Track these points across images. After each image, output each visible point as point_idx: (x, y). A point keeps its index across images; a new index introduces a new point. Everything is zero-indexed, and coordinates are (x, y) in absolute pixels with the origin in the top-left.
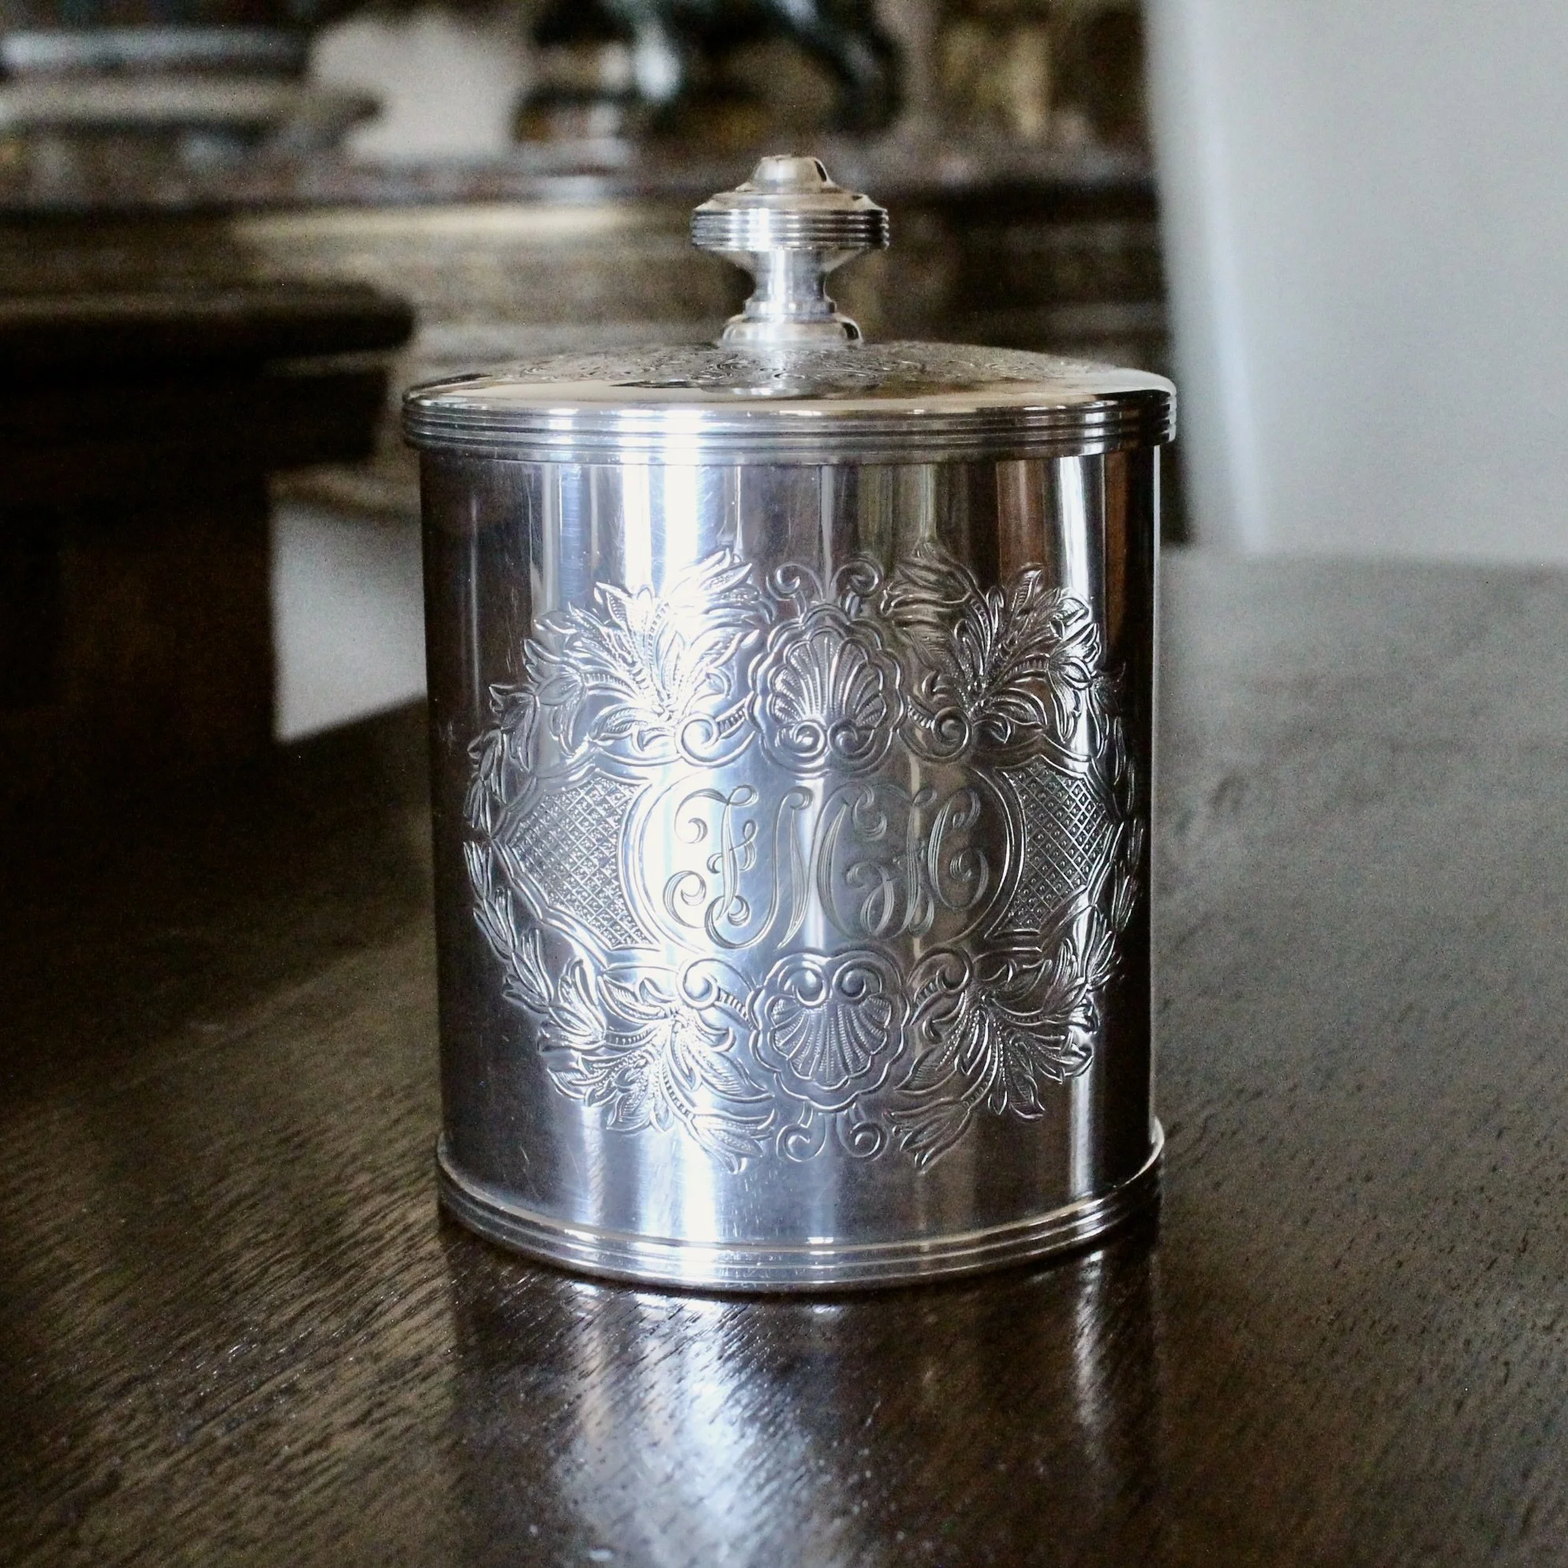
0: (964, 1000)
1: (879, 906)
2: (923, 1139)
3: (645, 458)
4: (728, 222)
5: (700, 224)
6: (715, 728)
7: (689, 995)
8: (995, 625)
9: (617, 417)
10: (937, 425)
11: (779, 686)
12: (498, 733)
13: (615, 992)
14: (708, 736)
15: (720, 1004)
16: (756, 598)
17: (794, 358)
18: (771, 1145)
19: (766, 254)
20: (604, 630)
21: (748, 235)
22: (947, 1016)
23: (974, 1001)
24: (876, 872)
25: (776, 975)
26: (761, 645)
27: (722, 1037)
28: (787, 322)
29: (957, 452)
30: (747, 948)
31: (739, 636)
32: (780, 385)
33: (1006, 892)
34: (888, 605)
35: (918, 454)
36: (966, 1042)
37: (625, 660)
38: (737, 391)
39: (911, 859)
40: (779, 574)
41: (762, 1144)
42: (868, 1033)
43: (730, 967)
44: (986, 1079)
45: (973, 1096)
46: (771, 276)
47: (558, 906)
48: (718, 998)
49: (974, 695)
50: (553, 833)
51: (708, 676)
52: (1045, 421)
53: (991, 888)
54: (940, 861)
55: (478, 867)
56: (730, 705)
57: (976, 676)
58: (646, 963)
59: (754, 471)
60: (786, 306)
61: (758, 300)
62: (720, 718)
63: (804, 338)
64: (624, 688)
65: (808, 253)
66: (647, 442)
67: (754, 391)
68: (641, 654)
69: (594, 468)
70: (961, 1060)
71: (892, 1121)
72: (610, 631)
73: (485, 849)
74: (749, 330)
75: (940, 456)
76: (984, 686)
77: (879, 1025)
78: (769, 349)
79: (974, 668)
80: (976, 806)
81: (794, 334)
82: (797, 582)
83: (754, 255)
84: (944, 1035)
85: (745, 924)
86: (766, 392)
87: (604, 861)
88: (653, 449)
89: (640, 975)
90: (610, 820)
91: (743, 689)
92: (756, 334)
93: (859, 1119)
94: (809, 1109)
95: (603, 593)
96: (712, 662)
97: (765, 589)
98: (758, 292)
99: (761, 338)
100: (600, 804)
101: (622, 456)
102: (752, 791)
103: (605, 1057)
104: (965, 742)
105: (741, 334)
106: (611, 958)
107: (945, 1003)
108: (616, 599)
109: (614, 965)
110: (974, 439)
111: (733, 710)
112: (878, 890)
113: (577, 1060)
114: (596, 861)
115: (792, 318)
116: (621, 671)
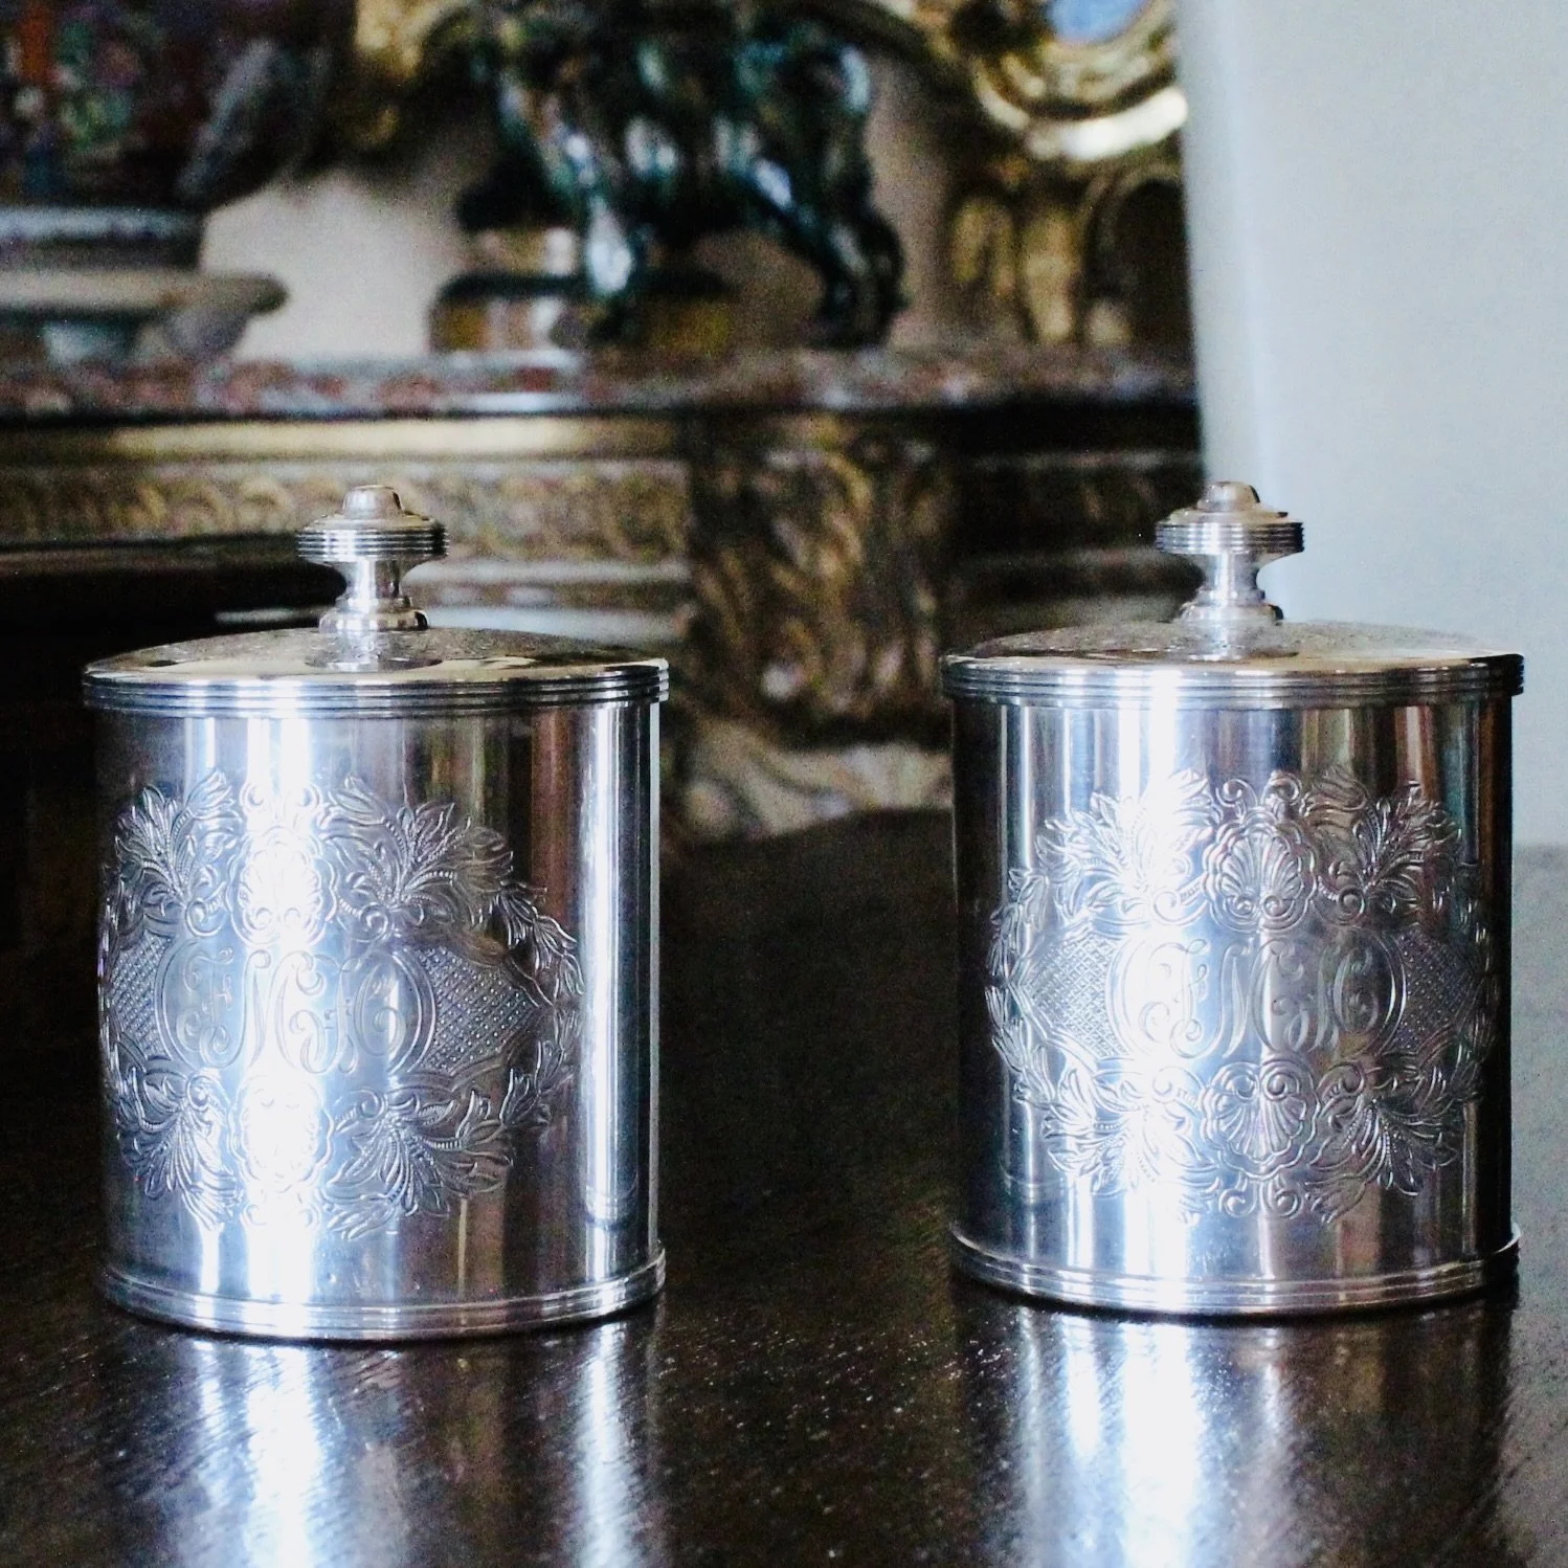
0: (1360, 1100)
1: (1297, 1032)
2: (1329, 1203)
3: (1137, 704)
4: (1188, 533)
5: (1163, 534)
6: (1178, 899)
7: (1159, 1093)
8: (1384, 827)
9: (1114, 676)
10: (1356, 681)
11: (1226, 869)
12: (1016, 904)
13: (1101, 1090)
14: (1173, 904)
15: (1180, 1100)
16: (1209, 804)
17: (1235, 633)
18: (1216, 1205)
19: (1214, 557)
20: (1098, 828)
21: (1203, 543)
22: (1347, 1113)
23: (1368, 1103)
24: (1296, 1003)
25: (1220, 1079)
26: (1213, 838)
27: (1181, 1123)
28: (1229, 606)
29: (1368, 701)
30: (1199, 1057)
31: (1197, 831)
32: (1224, 654)
33: (1393, 1019)
34: (1305, 810)
35: (1339, 702)
36: (1360, 1135)
37: (1113, 849)
38: (1194, 657)
39: (1321, 997)
40: (1226, 787)
41: (1209, 1203)
42: (1288, 1122)
43: (1189, 1074)
44: (1376, 1163)
45: (1367, 1175)
46: (1217, 572)
47: (1059, 1029)
48: (1179, 1095)
49: (1368, 877)
50: (1056, 976)
51: (1174, 860)
52: (1433, 678)
53: (1381, 1019)
54: (1343, 998)
55: (997, 1006)
56: (1191, 880)
57: (1370, 863)
58: (1127, 1069)
59: (1209, 714)
60: (1229, 593)
61: (1208, 589)
62: (1183, 891)
63: (1245, 618)
64: (1110, 869)
65: (1245, 556)
66: (1139, 693)
67: (1206, 657)
68: (1126, 847)
69: (1097, 712)
70: (1358, 1146)
71: (1306, 1189)
72: (1102, 828)
73: (1003, 990)
74: (1202, 611)
75: (1356, 703)
76: (1375, 870)
77: (1296, 1117)
78: (1217, 626)
79: (1368, 857)
80: (1369, 959)
81: (1236, 615)
82: (1240, 793)
83: (1205, 556)
84: (1345, 1127)
85: (1199, 1040)
86: (1215, 658)
87: (1095, 995)
88: (1144, 698)
89: (1123, 1077)
90: (1101, 966)
91: (1198, 870)
92: (1207, 615)
93: (1282, 1186)
94: (1244, 1177)
95: (1098, 800)
96: (1179, 849)
97: (1216, 799)
98: (1208, 584)
99: (1211, 618)
100: (1093, 953)
101: (1119, 703)
102: (1205, 943)
103: (1094, 1140)
104: (1361, 911)
105: (1196, 615)
106: (1100, 1066)
107: (1345, 1103)
108: (1108, 805)
109: (1101, 1072)
110: (1381, 691)
111: (1192, 885)
112: (1296, 1017)
113: (1070, 1143)
114: (1088, 996)
115: (1233, 602)
116: (1110, 857)
